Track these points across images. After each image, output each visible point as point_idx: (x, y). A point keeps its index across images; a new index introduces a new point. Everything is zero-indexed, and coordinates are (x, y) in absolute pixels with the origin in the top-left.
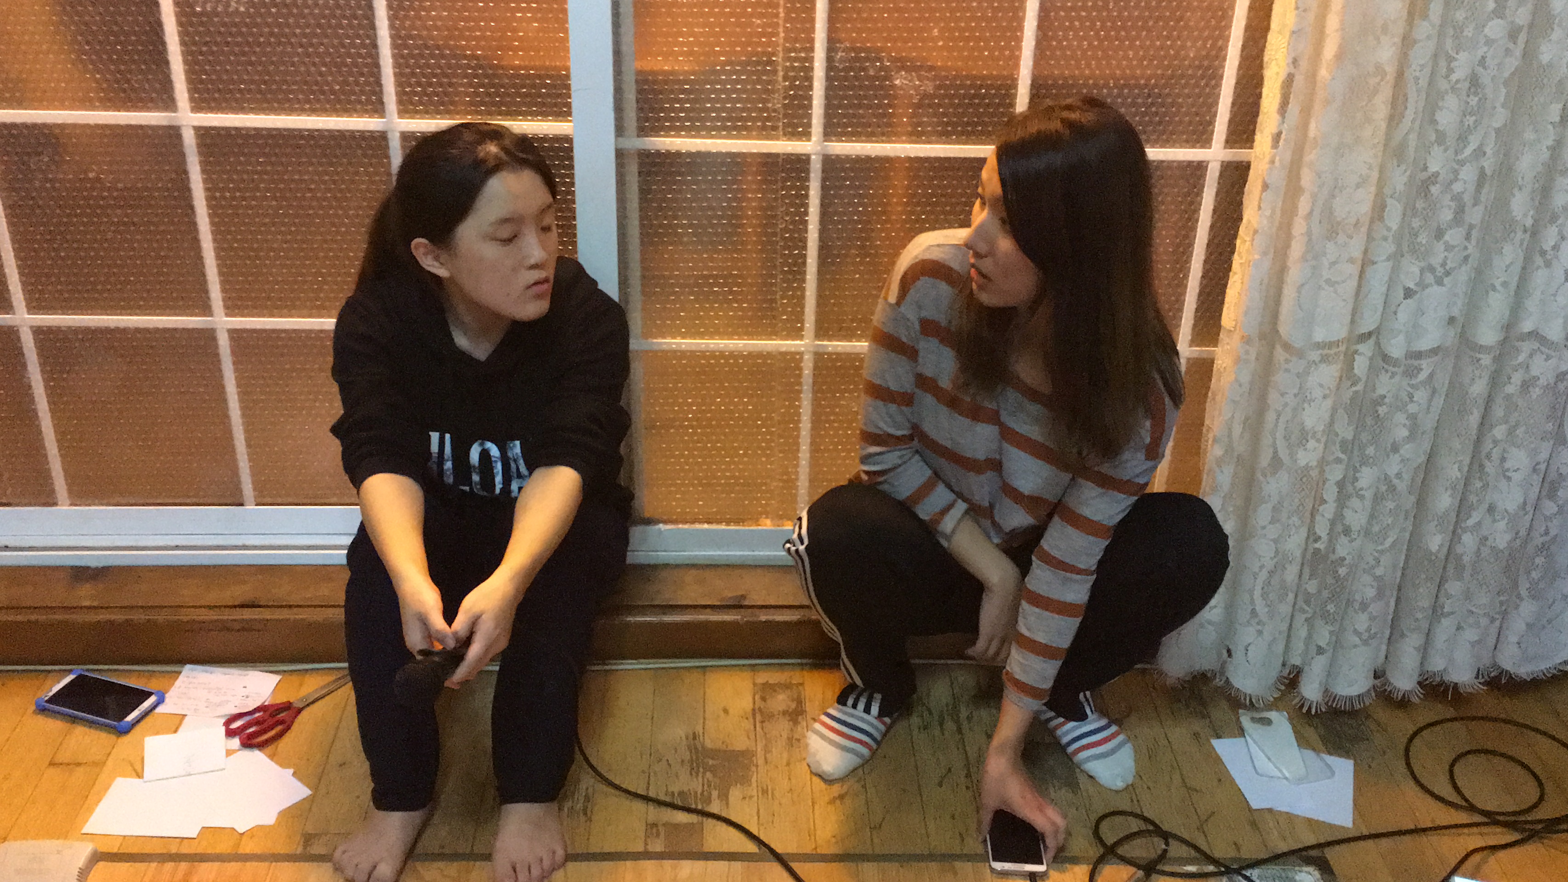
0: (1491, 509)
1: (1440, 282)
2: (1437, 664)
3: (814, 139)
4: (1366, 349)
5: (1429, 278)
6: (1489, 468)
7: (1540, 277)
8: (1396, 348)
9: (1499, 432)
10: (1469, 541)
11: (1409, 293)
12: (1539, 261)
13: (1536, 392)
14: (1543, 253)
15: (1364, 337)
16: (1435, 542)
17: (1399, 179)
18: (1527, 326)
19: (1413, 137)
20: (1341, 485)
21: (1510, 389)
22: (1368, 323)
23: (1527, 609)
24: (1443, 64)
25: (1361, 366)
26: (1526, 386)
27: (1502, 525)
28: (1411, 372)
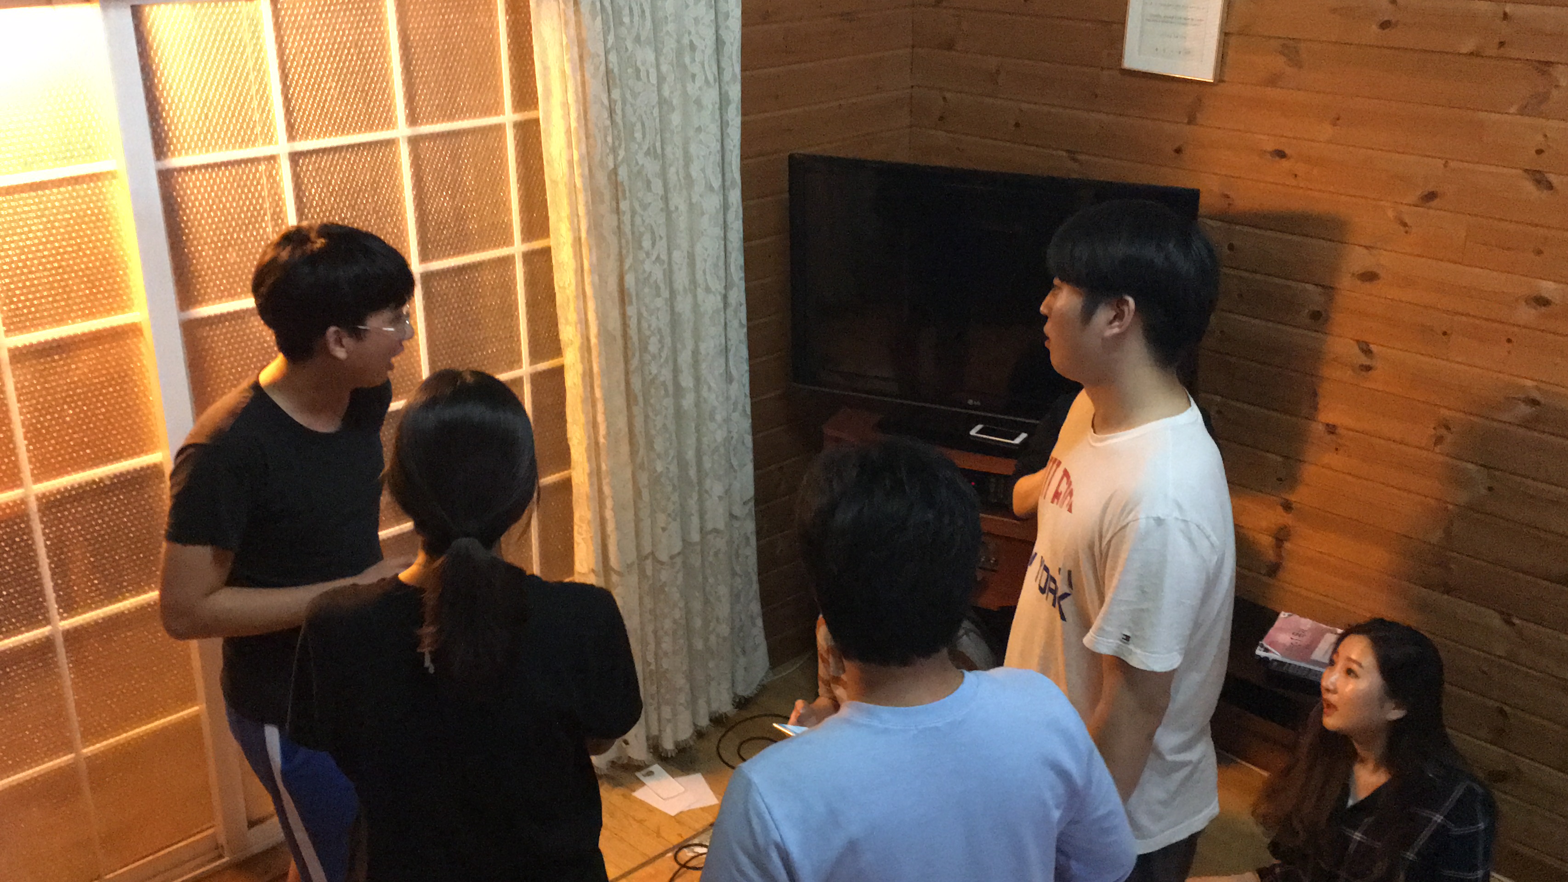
0: (718, 619)
1: (675, 520)
2: (715, 706)
4: (649, 562)
5: (670, 519)
6: (712, 599)
7: (708, 504)
8: (664, 557)
9: (711, 580)
10: (713, 638)
11: (664, 529)
12: (706, 495)
13: (721, 556)
14: (707, 492)
16: (699, 645)
18: (709, 526)
19: (645, 459)
20: (655, 632)
21: (711, 559)
22: (647, 549)
23: (742, 661)
24: (650, 423)
25: (649, 572)
26: (716, 554)
27: (724, 626)
28: (673, 565)
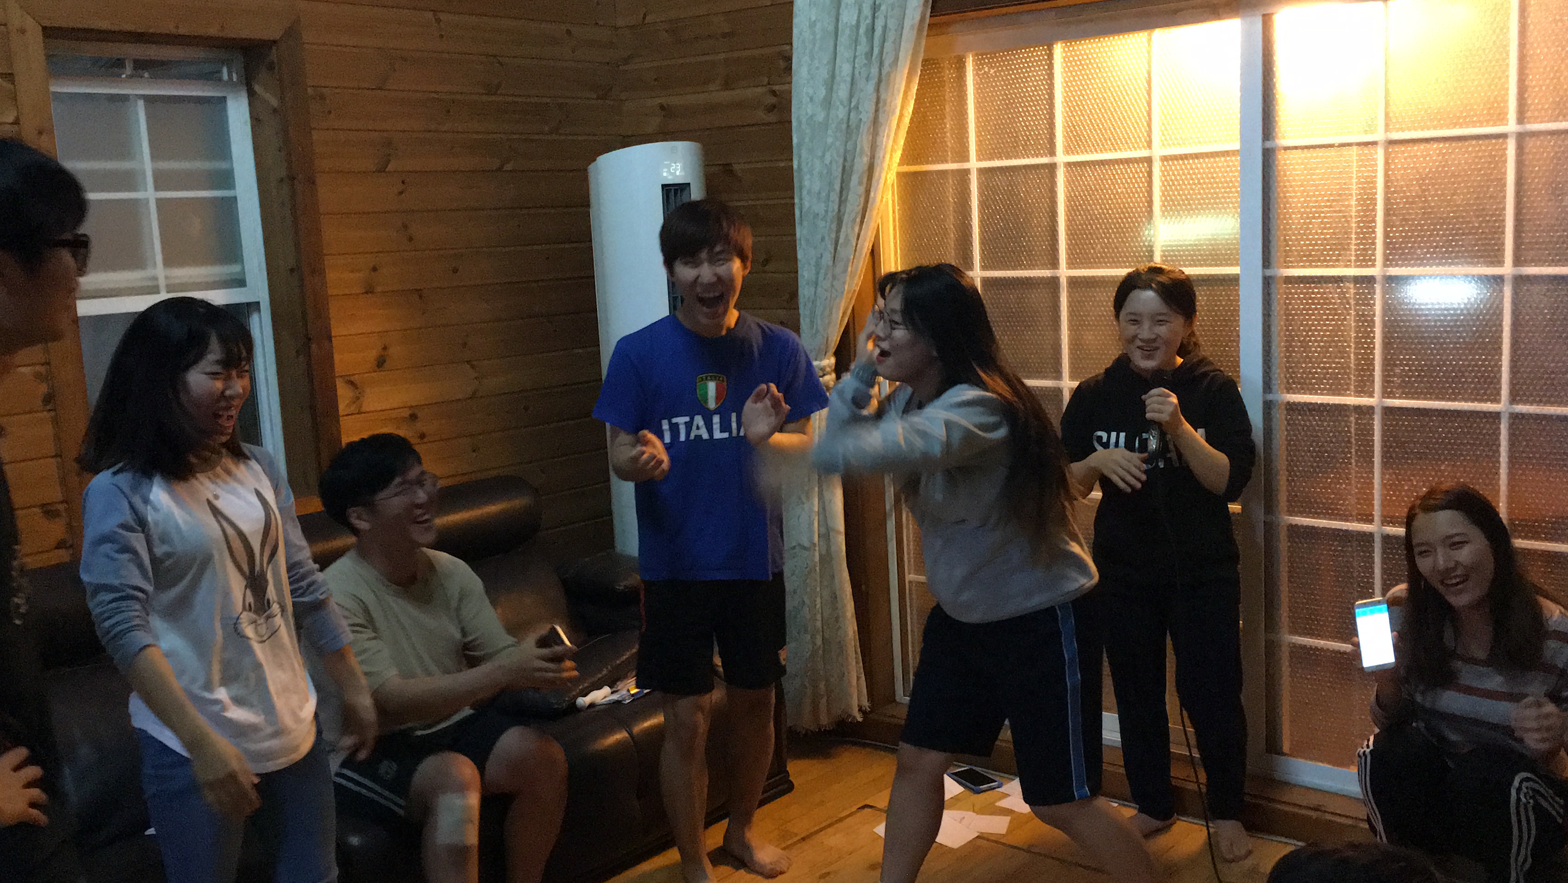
3: (1375, 523)
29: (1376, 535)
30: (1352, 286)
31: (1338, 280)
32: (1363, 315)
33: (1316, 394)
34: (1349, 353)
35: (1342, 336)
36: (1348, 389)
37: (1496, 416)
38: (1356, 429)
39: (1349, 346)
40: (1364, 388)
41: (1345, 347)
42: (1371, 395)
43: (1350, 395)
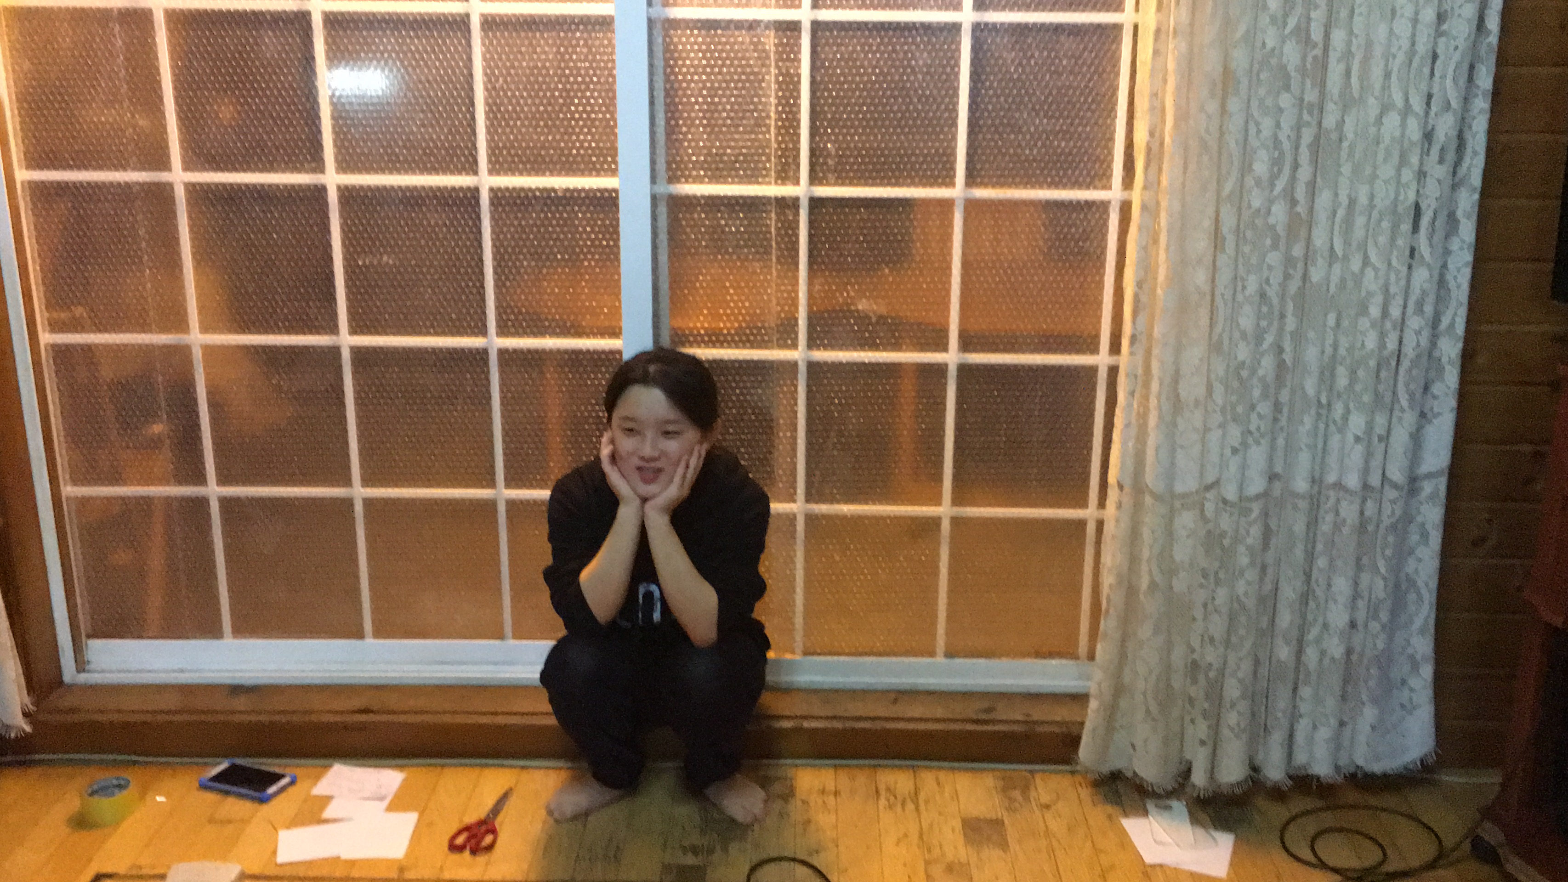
2: (1300, 758)
3: (800, 348)
5: (1249, 439)
8: (1232, 494)
10: (1312, 653)
11: (1235, 451)
15: (1208, 488)
16: (1284, 653)
17: (1219, 368)
22: (1211, 476)
24: (1240, 284)
25: (1209, 509)
28: (1245, 512)
29: (800, 363)
30: (772, 33)
31: (752, 25)
32: (788, 74)
33: (726, 182)
34: (768, 127)
35: (760, 102)
36: (766, 176)
37: (946, 205)
38: (778, 229)
39: (769, 117)
40: (787, 173)
41: (763, 119)
42: (797, 182)
43: (769, 183)
